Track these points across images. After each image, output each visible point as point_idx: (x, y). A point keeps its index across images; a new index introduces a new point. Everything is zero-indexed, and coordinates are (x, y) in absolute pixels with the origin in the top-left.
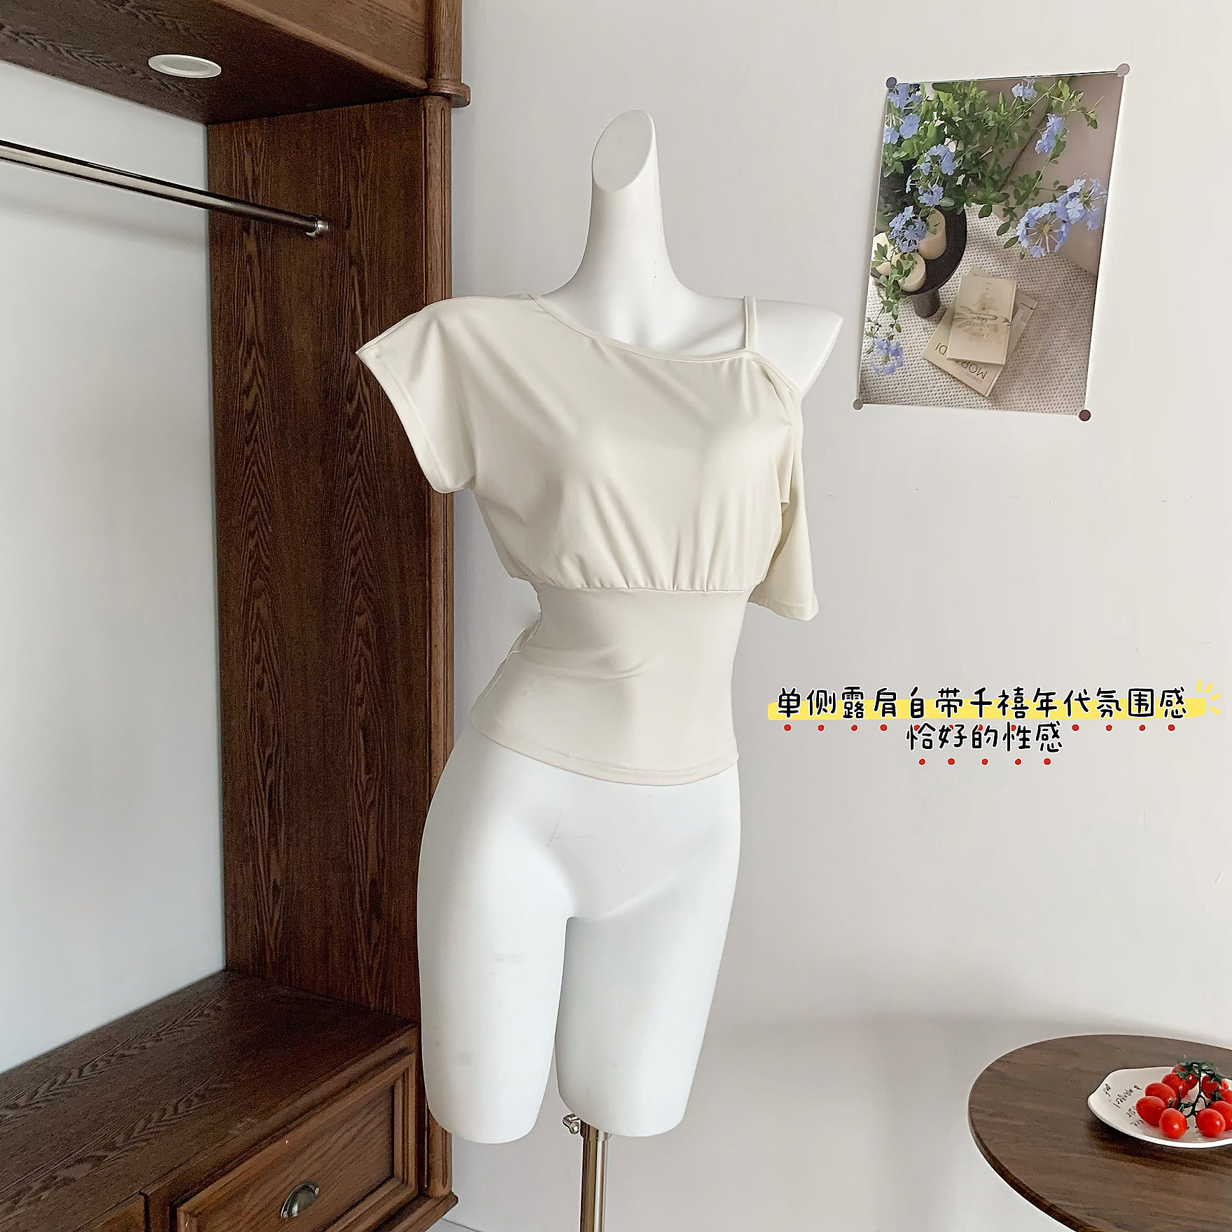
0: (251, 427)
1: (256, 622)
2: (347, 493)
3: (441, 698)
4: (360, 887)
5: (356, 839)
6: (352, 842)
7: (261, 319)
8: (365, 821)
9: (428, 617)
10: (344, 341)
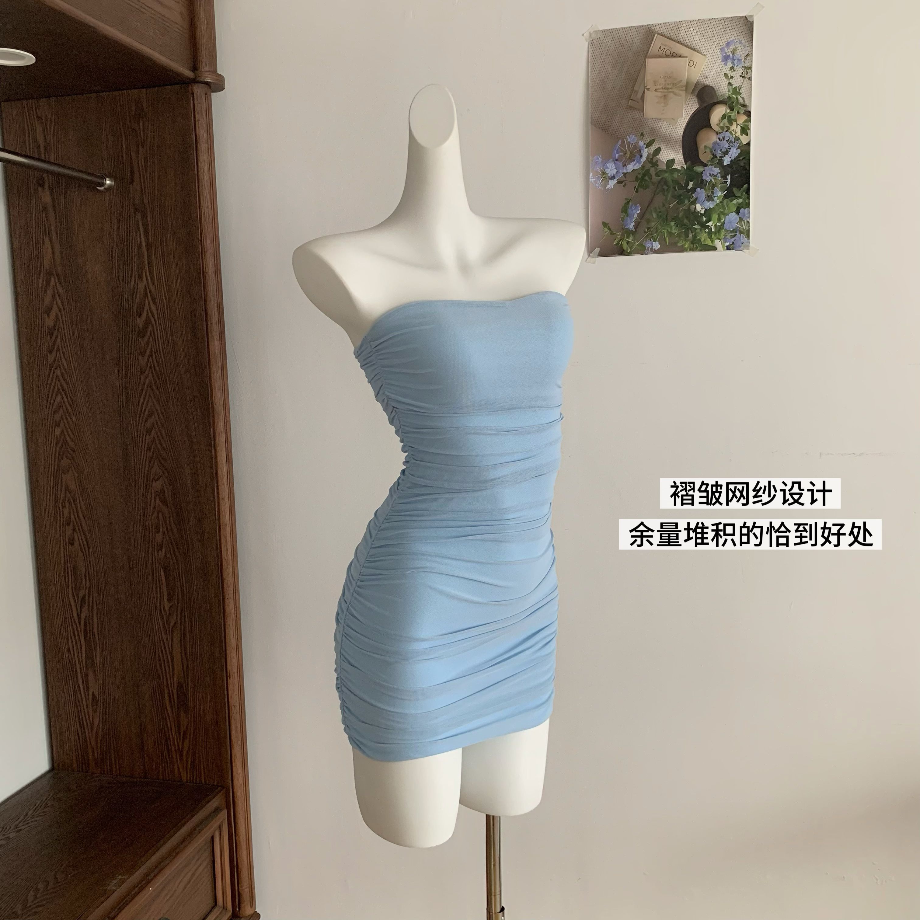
0: (52, 340)
1: (66, 493)
2: (141, 387)
3: (229, 538)
4: (169, 690)
5: (162, 653)
6: (159, 656)
7: (57, 254)
8: (169, 640)
9: (215, 477)
10: (132, 270)
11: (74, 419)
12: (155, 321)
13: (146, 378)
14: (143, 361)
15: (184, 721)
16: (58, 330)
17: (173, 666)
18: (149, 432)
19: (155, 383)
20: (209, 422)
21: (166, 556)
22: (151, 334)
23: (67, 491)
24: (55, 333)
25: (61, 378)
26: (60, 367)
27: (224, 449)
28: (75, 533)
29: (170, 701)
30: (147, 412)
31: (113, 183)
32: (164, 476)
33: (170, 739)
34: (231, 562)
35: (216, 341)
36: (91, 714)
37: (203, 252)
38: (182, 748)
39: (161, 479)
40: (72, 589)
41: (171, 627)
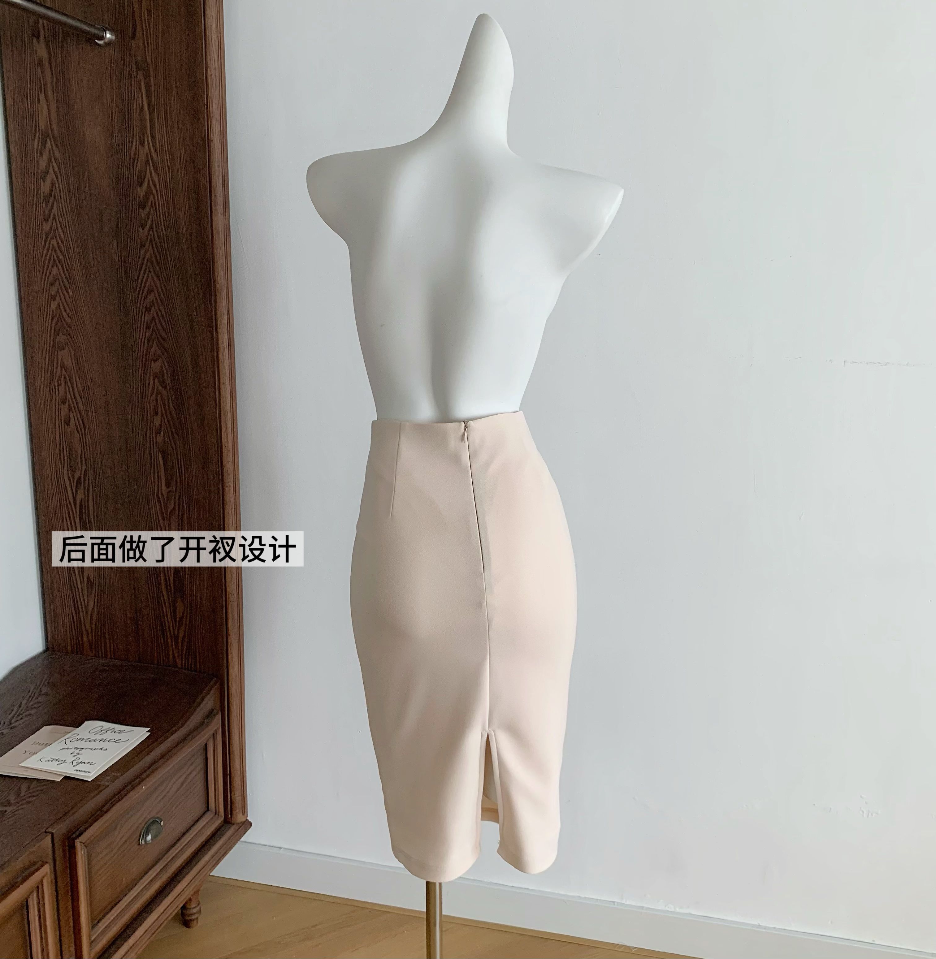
0: (48, 207)
1: (61, 370)
2: (140, 260)
3: (229, 425)
4: (165, 576)
7: (54, 114)
8: (167, 525)
9: (216, 361)
10: (133, 135)
11: (71, 293)
12: (157, 191)
13: (146, 253)
14: (143, 233)
15: (180, 608)
16: (54, 197)
18: (148, 310)
19: (156, 257)
20: (211, 301)
21: (164, 440)
22: (152, 204)
23: (63, 369)
24: (51, 200)
25: (57, 249)
26: (56, 237)
27: (226, 332)
28: (71, 412)
29: (166, 587)
30: (146, 288)
31: (114, 37)
32: (163, 357)
33: (165, 625)
34: (231, 449)
35: (220, 215)
36: (86, 597)
37: (209, 118)
38: (178, 634)
39: (160, 360)
40: (68, 470)
41: (169, 513)
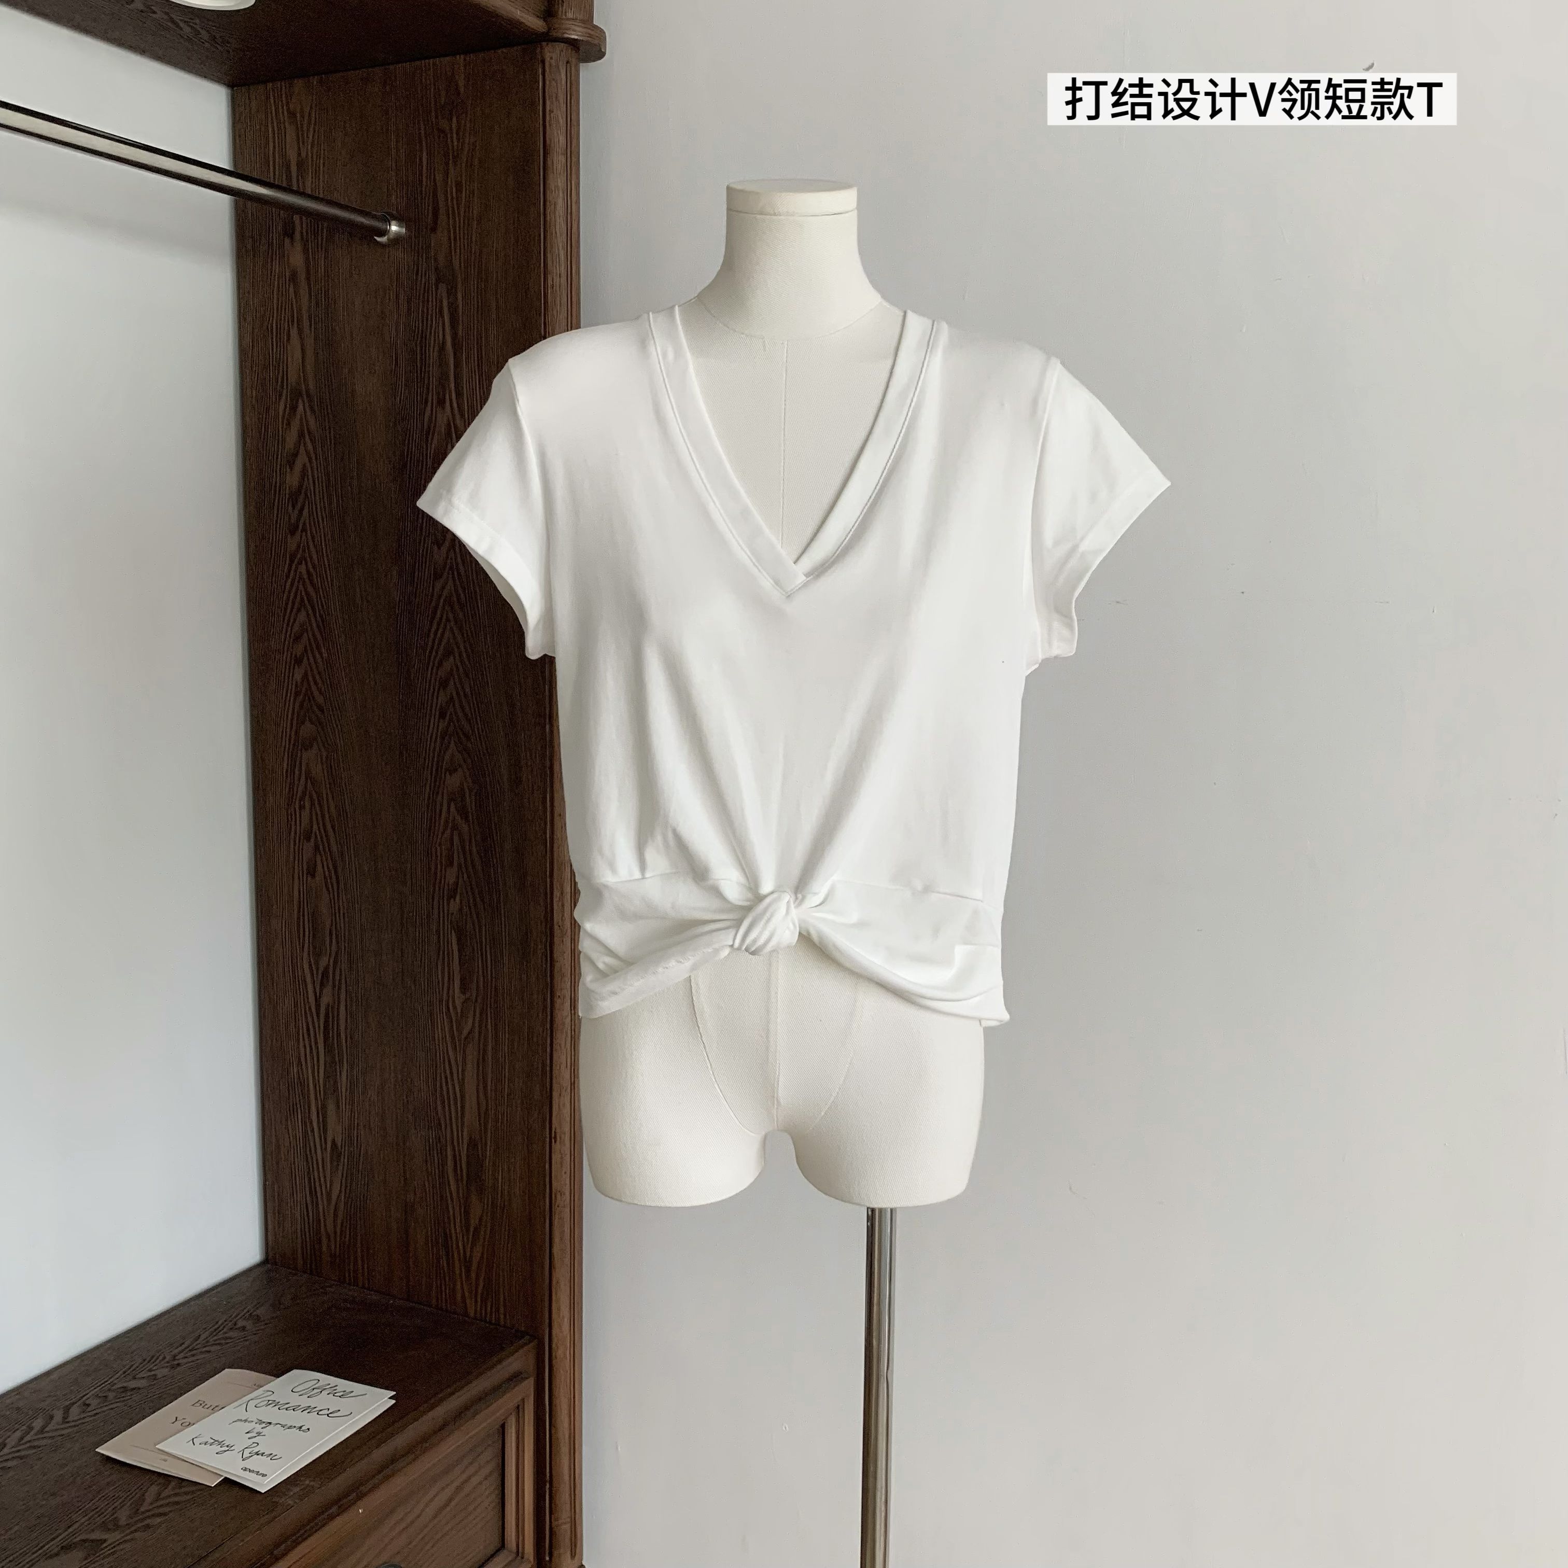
0: (296, 512)
1: (306, 783)
2: (432, 601)
3: (567, 888)
4: (454, 1150)
5: (447, 1083)
6: (441, 1087)
7: (310, 356)
8: (460, 1059)
9: (548, 775)
10: (428, 389)
11: (325, 655)
13: (443, 588)
14: (439, 555)
15: (476, 1209)
16: (306, 495)
17: (463, 1107)
18: (444, 684)
19: (458, 596)
21: (461, 910)
23: (309, 781)
24: (301, 499)
25: (307, 580)
26: (306, 561)
28: (318, 855)
29: (455, 1170)
30: (442, 648)
31: (402, 230)
32: (464, 766)
33: (451, 1237)
34: (569, 931)
36: (328, 1174)
38: (471, 1257)
39: (460, 771)
40: (309, 954)
41: (463, 1037)
